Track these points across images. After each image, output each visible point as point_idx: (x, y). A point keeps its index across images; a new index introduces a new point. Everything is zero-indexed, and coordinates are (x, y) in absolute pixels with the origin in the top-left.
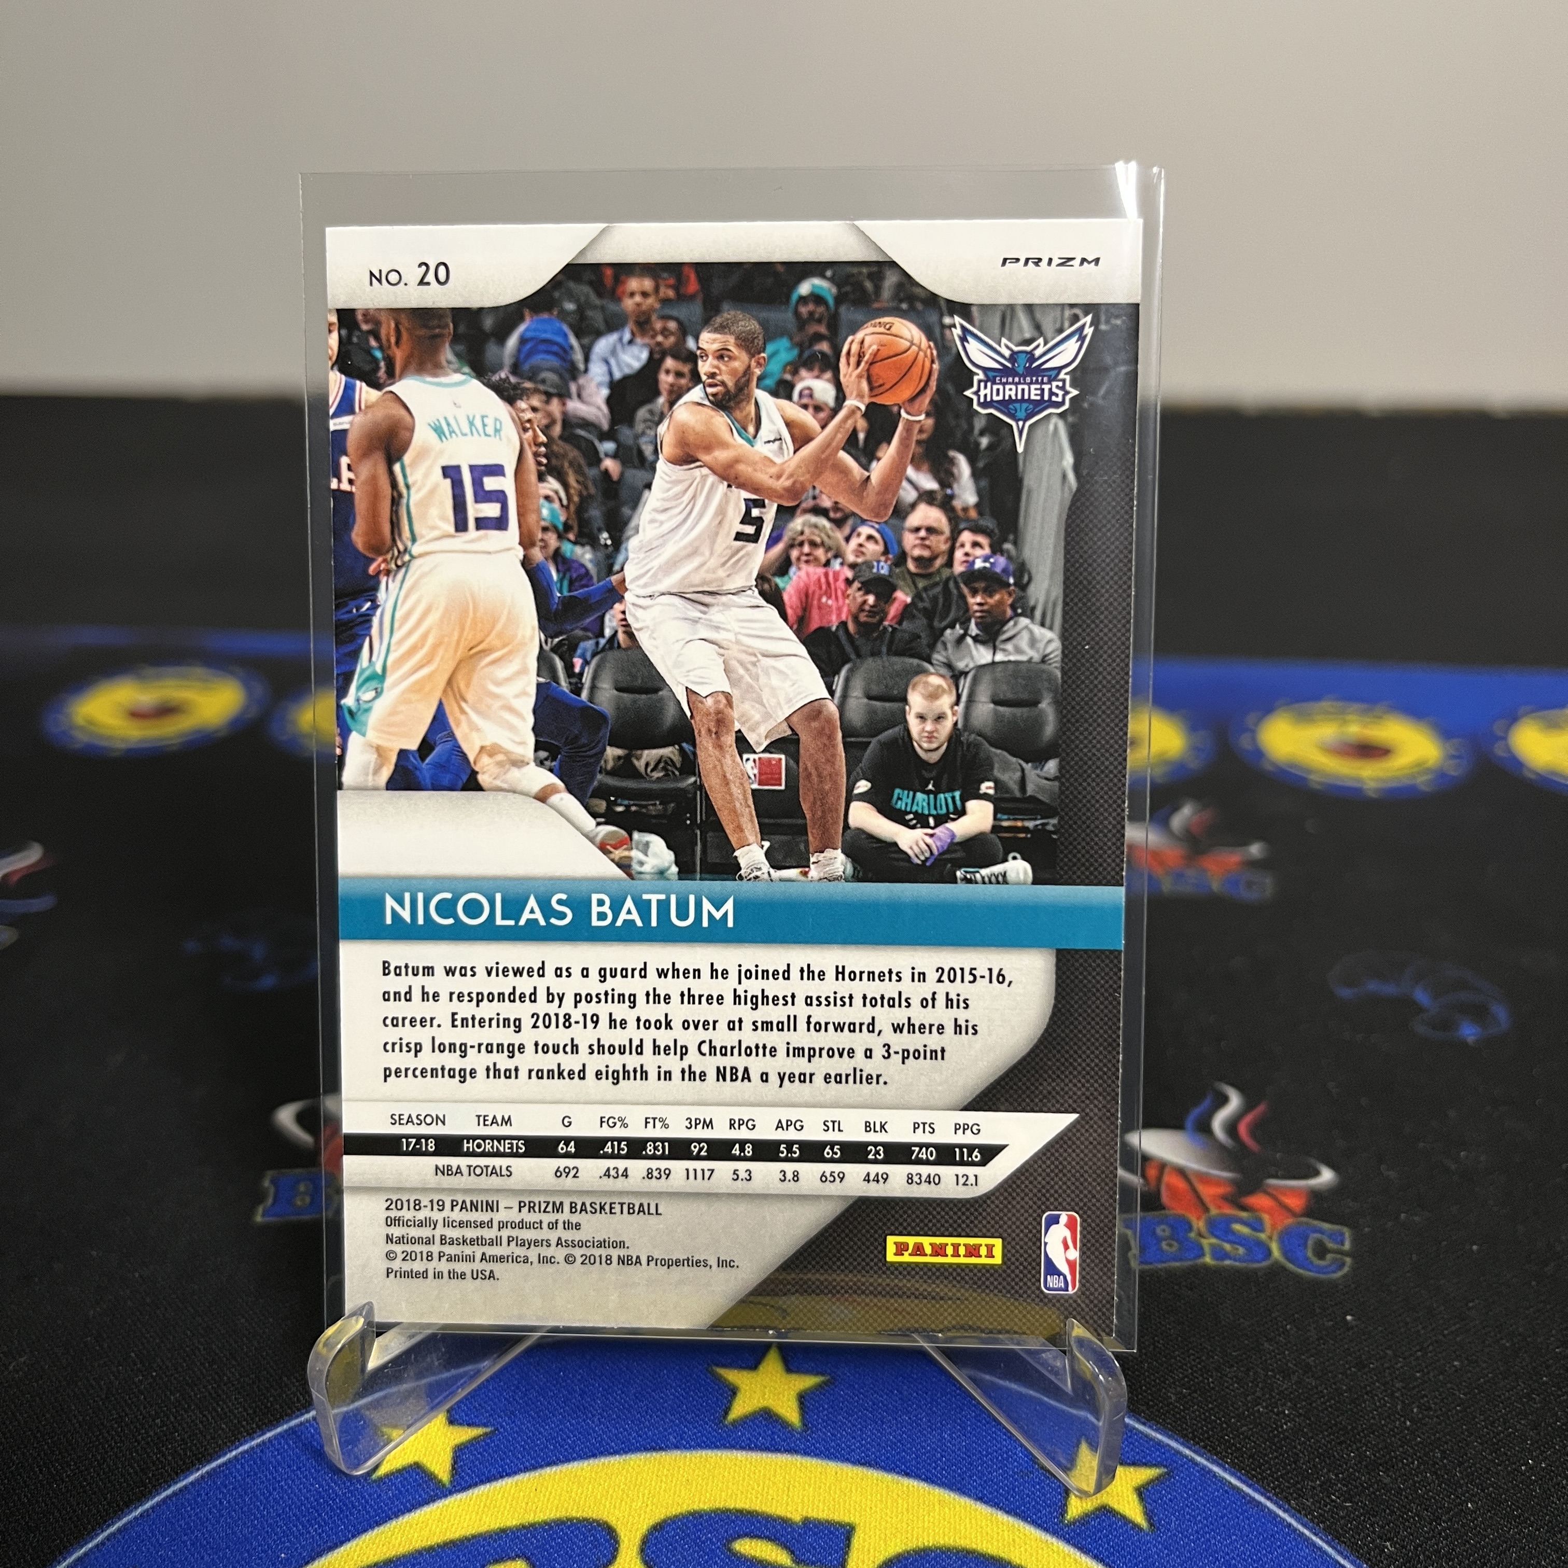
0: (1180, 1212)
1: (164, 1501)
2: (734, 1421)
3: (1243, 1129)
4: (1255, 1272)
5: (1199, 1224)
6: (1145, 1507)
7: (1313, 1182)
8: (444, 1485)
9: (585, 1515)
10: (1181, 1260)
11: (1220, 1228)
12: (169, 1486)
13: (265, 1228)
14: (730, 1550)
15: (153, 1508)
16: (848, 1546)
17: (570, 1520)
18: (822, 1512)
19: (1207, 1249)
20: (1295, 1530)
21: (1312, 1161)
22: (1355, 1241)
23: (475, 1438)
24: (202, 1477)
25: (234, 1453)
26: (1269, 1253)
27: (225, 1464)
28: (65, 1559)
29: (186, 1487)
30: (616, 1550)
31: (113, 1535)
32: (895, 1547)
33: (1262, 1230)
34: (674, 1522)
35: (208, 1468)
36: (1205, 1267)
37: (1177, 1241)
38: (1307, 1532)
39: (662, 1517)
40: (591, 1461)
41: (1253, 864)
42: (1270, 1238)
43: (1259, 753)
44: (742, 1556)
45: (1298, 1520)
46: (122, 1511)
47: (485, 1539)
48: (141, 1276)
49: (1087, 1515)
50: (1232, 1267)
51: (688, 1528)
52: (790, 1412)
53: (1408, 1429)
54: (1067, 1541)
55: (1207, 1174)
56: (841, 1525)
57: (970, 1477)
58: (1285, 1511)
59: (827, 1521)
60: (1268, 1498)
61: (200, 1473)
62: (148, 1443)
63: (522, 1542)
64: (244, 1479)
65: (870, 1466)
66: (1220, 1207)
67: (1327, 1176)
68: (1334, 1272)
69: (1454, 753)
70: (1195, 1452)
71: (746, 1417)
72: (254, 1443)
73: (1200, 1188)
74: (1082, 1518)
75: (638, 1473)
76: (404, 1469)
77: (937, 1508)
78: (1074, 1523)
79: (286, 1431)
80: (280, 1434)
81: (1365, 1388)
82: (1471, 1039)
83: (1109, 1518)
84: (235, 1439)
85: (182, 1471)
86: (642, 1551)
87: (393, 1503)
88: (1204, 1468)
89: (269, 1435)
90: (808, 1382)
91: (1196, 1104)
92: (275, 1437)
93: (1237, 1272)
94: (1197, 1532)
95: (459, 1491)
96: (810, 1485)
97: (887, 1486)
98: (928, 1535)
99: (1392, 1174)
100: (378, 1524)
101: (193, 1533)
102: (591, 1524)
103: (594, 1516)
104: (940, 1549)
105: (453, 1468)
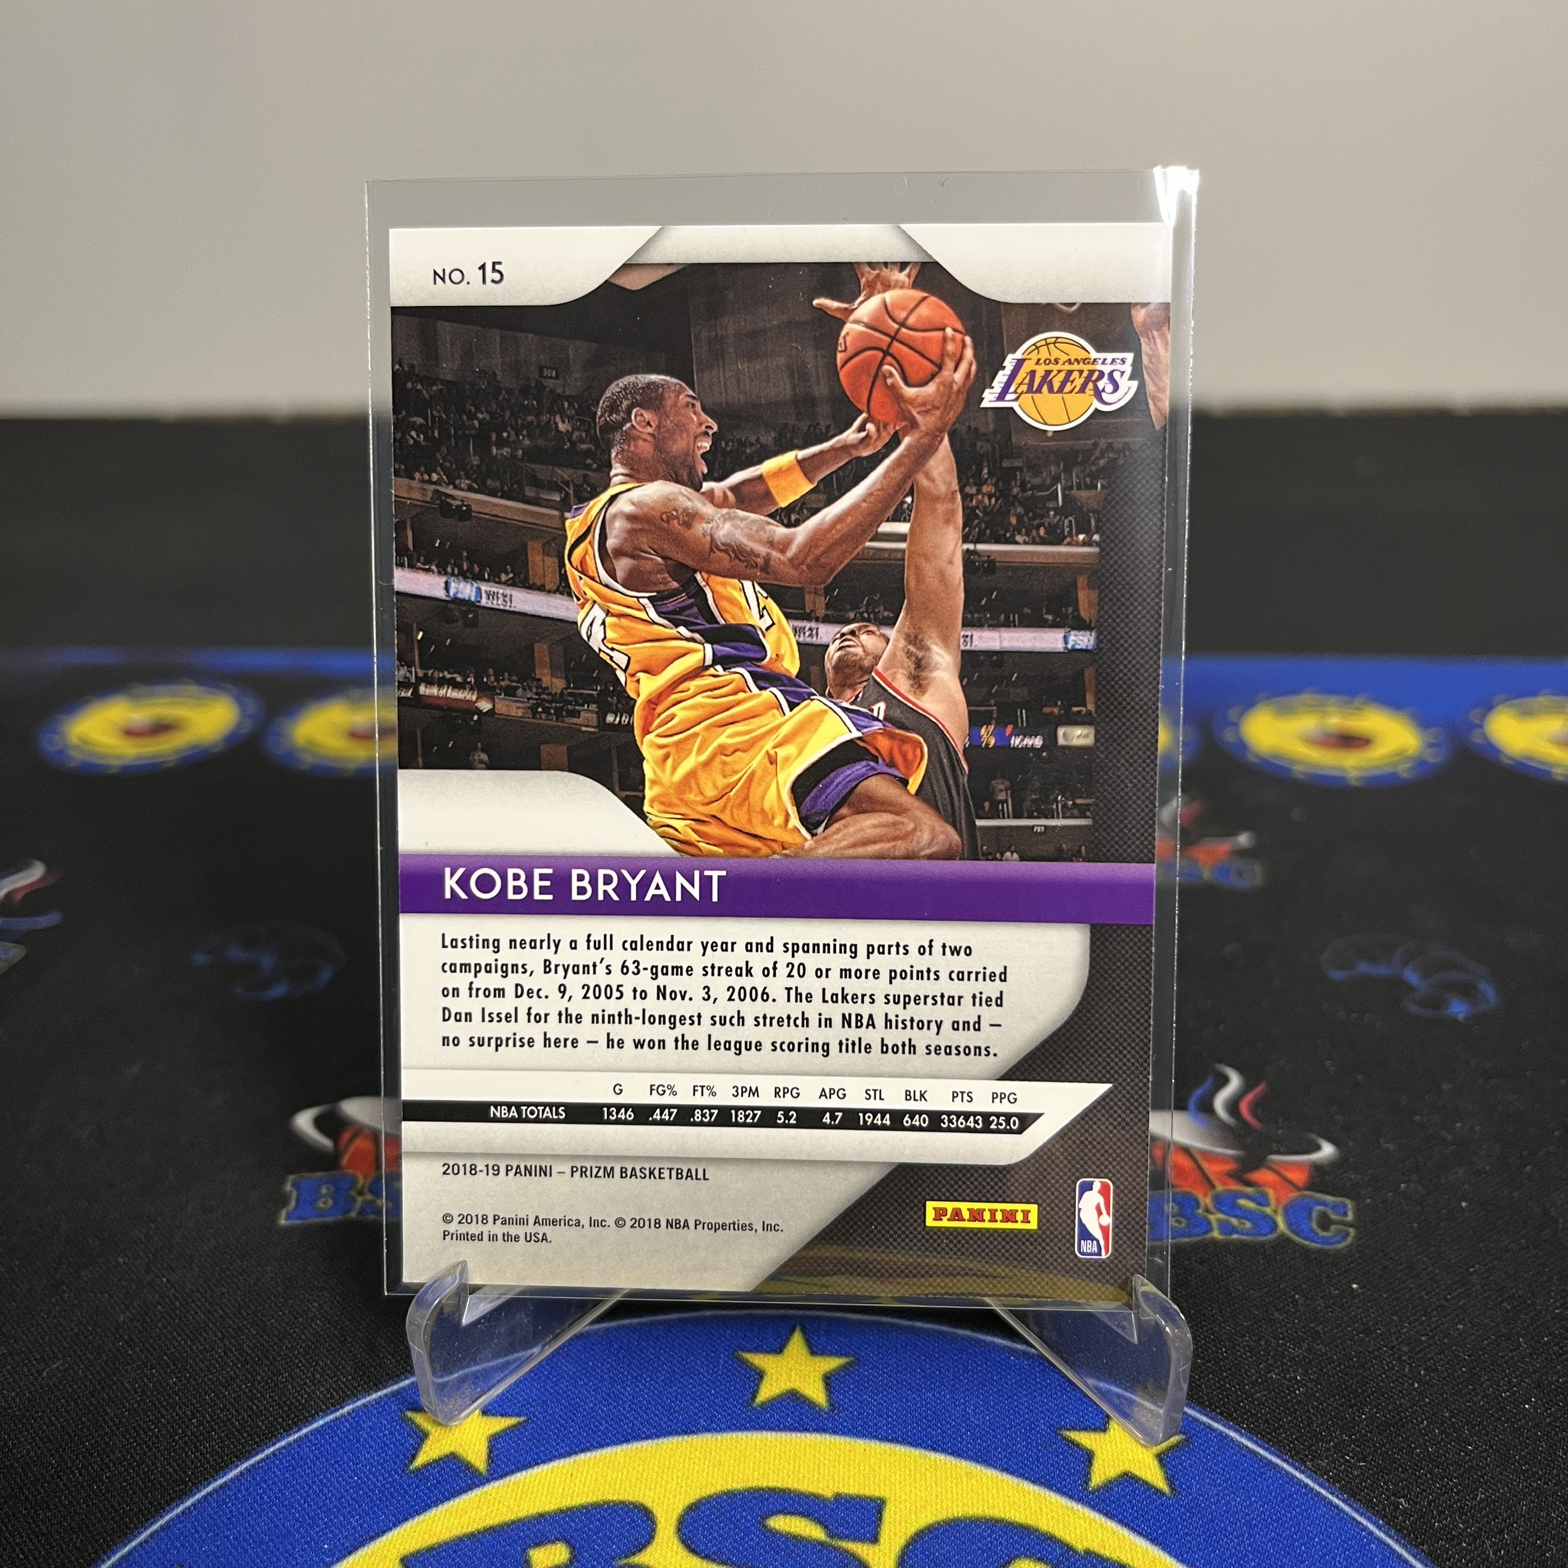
0: (1188, 1189)
1: (205, 1497)
2: (763, 1403)
3: (1244, 1108)
4: (1262, 1244)
5: (1206, 1201)
6: (1166, 1473)
7: (1315, 1157)
8: (481, 1474)
9: (621, 1498)
10: (1190, 1235)
11: (1226, 1203)
12: (209, 1484)
13: (289, 1230)
14: (765, 1527)
15: (194, 1505)
16: (880, 1519)
17: (607, 1503)
18: (852, 1488)
19: (1215, 1224)
20: (1312, 1489)
21: (1313, 1136)
22: (1358, 1212)
23: (508, 1428)
24: (242, 1473)
25: (272, 1449)
26: (1275, 1226)
27: (262, 1460)
28: (109, 1558)
29: (225, 1483)
30: (654, 1530)
31: (156, 1532)
32: (926, 1518)
33: (1267, 1204)
34: (709, 1502)
35: (246, 1465)
36: (1214, 1242)
37: (1183, 1217)
38: (1324, 1492)
39: (698, 1497)
40: (625, 1446)
41: (1242, 853)
42: (1275, 1212)
43: (1243, 746)
44: (777, 1532)
45: (1314, 1480)
46: (164, 1509)
47: (524, 1524)
48: (168, 1281)
49: (1110, 1482)
50: (1240, 1241)
51: (723, 1507)
52: (817, 1393)
53: (1415, 1389)
54: (1093, 1507)
55: (1211, 1152)
56: (872, 1500)
57: (995, 1449)
58: (1302, 1472)
59: (858, 1496)
60: (1285, 1461)
61: (239, 1469)
62: (186, 1443)
63: (561, 1526)
64: (283, 1474)
65: (898, 1442)
66: (1224, 1184)
67: (1327, 1150)
68: (1339, 1242)
69: (1433, 741)
70: (1211, 1418)
71: (774, 1399)
72: (291, 1439)
73: (1205, 1165)
74: (1106, 1485)
75: (671, 1457)
76: (441, 1459)
77: (964, 1479)
78: (1098, 1490)
79: (322, 1426)
80: (316, 1430)
81: (1373, 1352)
82: (1461, 1017)
83: (1131, 1484)
84: (272, 1436)
85: (221, 1468)
86: (679, 1530)
87: (432, 1492)
88: (1221, 1433)
89: (305, 1431)
90: (832, 1363)
91: (1198, 1085)
92: (312, 1433)
93: (1243, 1245)
94: (1218, 1495)
95: (496, 1479)
96: (839, 1463)
97: (915, 1461)
98: (958, 1506)
99: (1391, 1147)
100: (418, 1513)
101: (236, 1528)
102: (627, 1506)
103: (630, 1499)
104: (970, 1519)
105: (489, 1457)
